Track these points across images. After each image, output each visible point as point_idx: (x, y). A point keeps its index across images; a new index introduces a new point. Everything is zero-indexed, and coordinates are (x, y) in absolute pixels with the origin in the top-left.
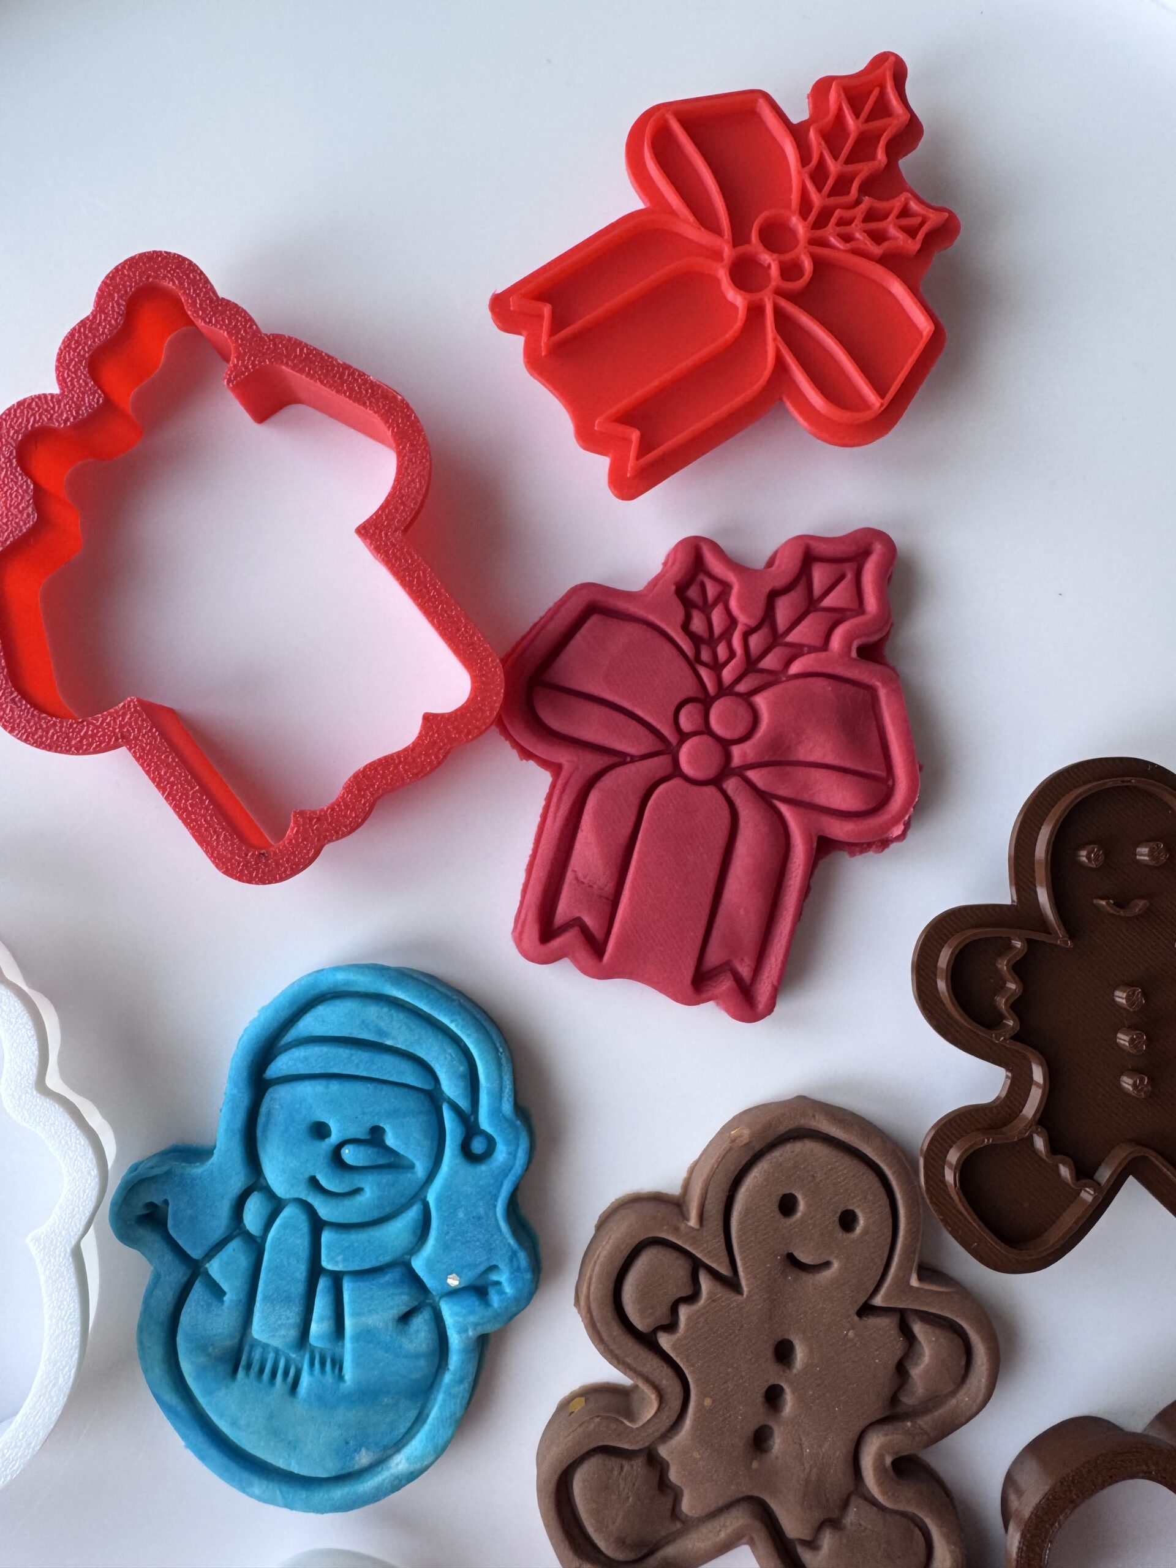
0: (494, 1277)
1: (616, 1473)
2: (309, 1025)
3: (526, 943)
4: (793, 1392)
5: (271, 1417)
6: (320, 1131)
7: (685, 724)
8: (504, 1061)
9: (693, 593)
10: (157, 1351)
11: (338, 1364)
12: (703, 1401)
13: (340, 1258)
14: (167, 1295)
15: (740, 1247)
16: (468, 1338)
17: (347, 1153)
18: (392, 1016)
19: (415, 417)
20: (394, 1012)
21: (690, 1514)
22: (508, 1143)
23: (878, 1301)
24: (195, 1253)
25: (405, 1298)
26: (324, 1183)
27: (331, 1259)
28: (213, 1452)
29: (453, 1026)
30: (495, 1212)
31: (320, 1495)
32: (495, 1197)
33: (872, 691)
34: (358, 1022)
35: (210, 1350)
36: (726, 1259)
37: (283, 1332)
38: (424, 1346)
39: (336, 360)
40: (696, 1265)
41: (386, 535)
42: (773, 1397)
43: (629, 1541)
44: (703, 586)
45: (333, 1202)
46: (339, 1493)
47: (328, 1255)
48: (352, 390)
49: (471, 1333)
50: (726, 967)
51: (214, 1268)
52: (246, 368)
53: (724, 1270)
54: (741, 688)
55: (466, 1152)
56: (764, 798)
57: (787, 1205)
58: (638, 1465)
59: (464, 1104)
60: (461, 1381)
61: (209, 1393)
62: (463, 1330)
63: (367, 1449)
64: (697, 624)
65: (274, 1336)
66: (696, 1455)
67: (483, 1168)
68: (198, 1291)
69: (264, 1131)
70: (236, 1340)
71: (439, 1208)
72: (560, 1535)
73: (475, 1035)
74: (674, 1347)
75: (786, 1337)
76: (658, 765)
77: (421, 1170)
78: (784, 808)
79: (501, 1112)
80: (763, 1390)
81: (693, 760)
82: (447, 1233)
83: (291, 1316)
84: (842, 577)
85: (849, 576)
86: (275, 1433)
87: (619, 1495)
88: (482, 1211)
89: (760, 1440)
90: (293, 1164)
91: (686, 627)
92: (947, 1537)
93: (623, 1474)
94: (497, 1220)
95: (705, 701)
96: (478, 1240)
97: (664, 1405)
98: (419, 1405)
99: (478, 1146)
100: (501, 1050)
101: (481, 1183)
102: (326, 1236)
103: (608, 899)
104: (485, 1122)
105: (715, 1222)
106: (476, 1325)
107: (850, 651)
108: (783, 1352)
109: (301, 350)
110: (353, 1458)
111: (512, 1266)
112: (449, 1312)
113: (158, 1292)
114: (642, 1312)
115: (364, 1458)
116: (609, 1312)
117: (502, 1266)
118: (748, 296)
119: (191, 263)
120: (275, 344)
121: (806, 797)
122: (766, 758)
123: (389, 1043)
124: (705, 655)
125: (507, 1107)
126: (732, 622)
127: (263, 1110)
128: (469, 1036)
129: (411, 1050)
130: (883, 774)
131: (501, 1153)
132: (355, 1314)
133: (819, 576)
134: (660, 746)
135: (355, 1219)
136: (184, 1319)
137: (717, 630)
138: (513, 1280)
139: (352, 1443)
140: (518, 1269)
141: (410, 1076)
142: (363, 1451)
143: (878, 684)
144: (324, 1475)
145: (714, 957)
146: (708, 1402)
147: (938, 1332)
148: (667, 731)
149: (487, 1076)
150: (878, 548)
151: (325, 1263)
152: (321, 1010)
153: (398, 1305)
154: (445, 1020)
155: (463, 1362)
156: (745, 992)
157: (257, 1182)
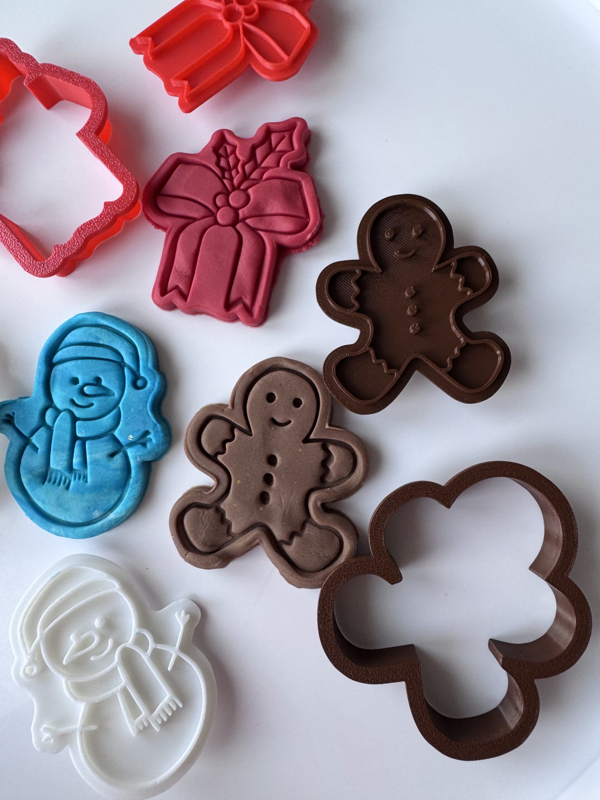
0: (148, 437)
1: (201, 515)
2: (70, 338)
3: (155, 297)
4: (276, 476)
5: (58, 498)
6: (75, 381)
7: (218, 203)
8: (148, 347)
9: (221, 151)
10: (12, 474)
11: (85, 477)
12: (237, 481)
13: (83, 431)
14: (15, 451)
15: (250, 416)
16: (137, 461)
17: (86, 389)
18: (101, 331)
19: (99, 87)
20: (102, 330)
21: (235, 532)
22: (150, 379)
23: (312, 436)
24: (26, 433)
25: (111, 446)
26: (77, 401)
27: (80, 432)
28: (36, 516)
29: (127, 334)
30: (146, 409)
31: (79, 530)
32: (147, 402)
33: (299, 183)
34: (88, 334)
35: (34, 473)
36: (244, 421)
37: (62, 463)
38: (119, 465)
39: (67, 70)
40: (233, 427)
41: (88, 135)
42: (268, 479)
43: (208, 544)
44: (225, 148)
45: (80, 409)
46: (86, 528)
47: (79, 430)
48: (73, 81)
49: (138, 459)
50: (239, 300)
52: (33, 78)
53: (244, 427)
54: (243, 187)
55: (135, 386)
56: (254, 230)
57: (270, 398)
58: (211, 511)
59: (133, 366)
60: (137, 482)
61: (33, 490)
62: (135, 458)
64: (223, 163)
65: (58, 465)
66: (235, 505)
67: (141, 390)
68: (28, 450)
69: (53, 384)
70: (44, 470)
71: (123, 408)
72: (178, 542)
73: (136, 337)
74: (223, 459)
75: (272, 454)
76: (209, 220)
77: (117, 395)
78: (262, 233)
79: (147, 367)
80: (263, 476)
81: (222, 216)
82: (128, 418)
83: (65, 456)
84: (284, 137)
85: (287, 136)
86: (59, 505)
87: (203, 523)
88: (141, 408)
89: (263, 498)
90: (64, 394)
91: (218, 164)
92: (348, 537)
93: (205, 515)
94: (147, 411)
95: (227, 193)
96: (140, 420)
97: (219, 485)
98: (120, 492)
99: (139, 383)
100: (147, 343)
101: (140, 396)
102: (78, 423)
103: (189, 277)
104: (142, 374)
105: (238, 406)
106: (140, 456)
107: (287, 166)
108: (272, 460)
109: (54, 68)
110: (91, 514)
111: (154, 430)
112: (130, 452)
113: (11, 449)
114: (209, 445)
115: (97, 514)
116: (195, 446)
117: (150, 431)
118: (232, 23)
119: (10, 40)
120: (43, 67)
121: (271, 228)
122: (254, 213)
123: (101, 342)
124: (227, 175)
125: (150, 365)
126: (238, 160)
127: (52, 375)
128: (133, 337)
129: (110, 345)
130: (303, 215)
131: (149, 385)
132: (91, 454)
133: (274, 138)
134: (209, 214)
135: (90, 416)
136: (23, 460)
137: (231, 164)
138: (155, 436)
139: (92, 508)
140: (157, 431)
141: (110, 355)
142: (96, 511)
143: (300, 179)
144: (80, 521)
145: (234, 296)
146: (239, 482)
147: (339, 448)
148: (210, 206)
149: (141, 352)
150: (299, 124)
151: (79, 434)
152: (73, 332)
153: (108, 449)
154: (123, 331)
155: (136, 473)
156: (248, 310)
157: (50, 403)
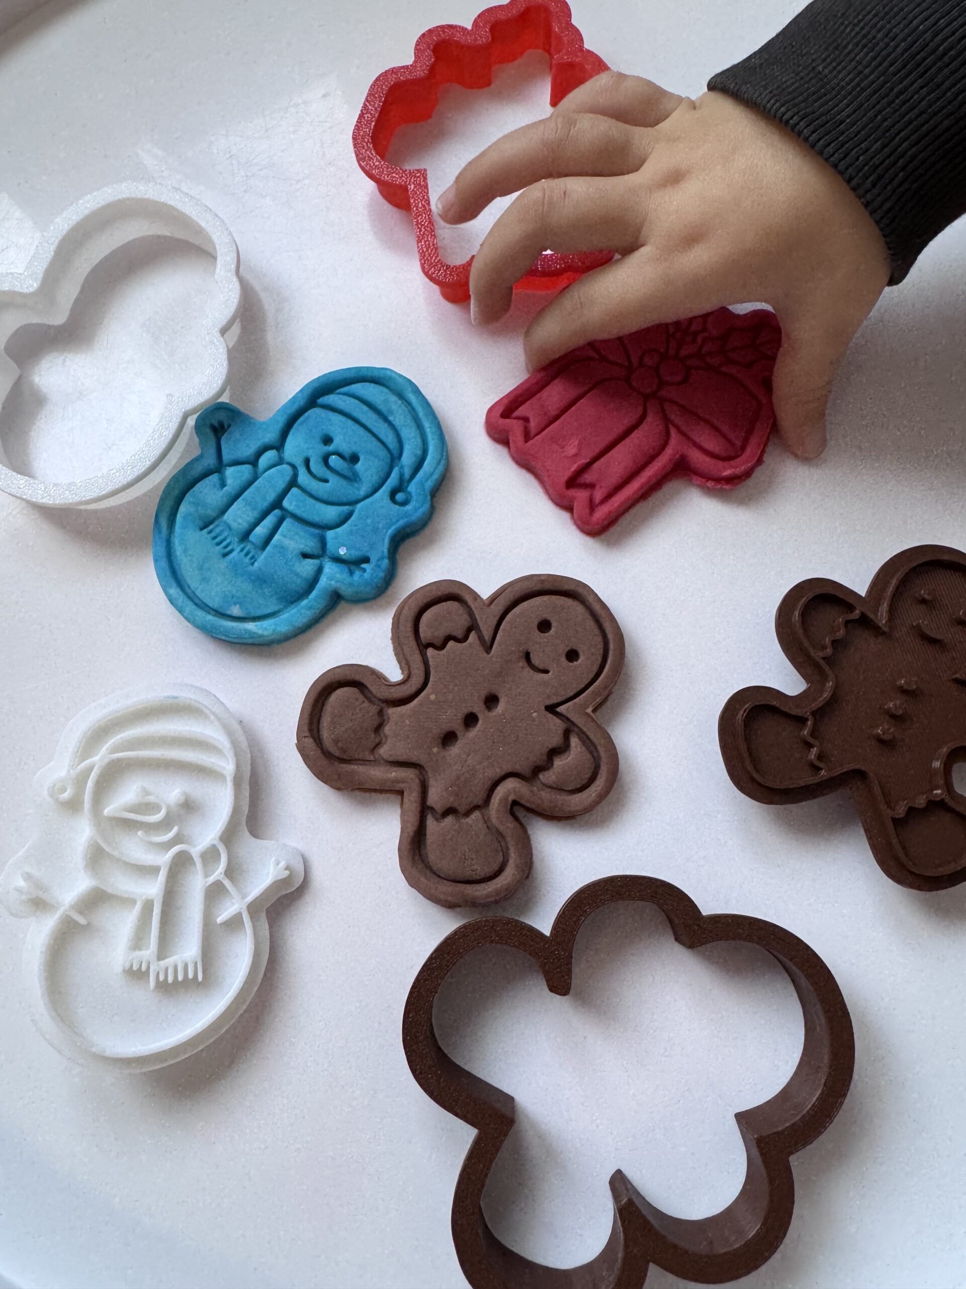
1: (358, 703)
4: (483, 723)
5: (205, 559)
6: (327, 440)
7: (646, 360)
8: (442, 463)
10: (174, 492)
12: (431, 695)
13: (294, 503)
14: (198, 468)
15: (503, 629)
16: (328, 586)
17: (333, 459)
18: (400, 406)
20: (403, 406)
21: (382, 756)
22: (417, 501)
23: (561, 709)
25: (312, 544)
26: (312, 464)
27: (290, 502)
31: (200, 614)
32: (393, 524)
34: (382, 399)
35: (200, 508)
36: (492, 632)
37: (241, 521)
38: (305, 573)
40: (473, 627)
42: (470, 720)
43: (341, 744)
45: (309, 476)
46: (209, 618)
47: (289, 499)
49: (332, 584)
50: (590, 486)
51: (230, 472)
53: (487, 637)
54: (688, 362)
55: (393, 496)
56: (666, 420)
57: (544, 626)
58: (374, 709)
60: (310, 608)
61: (183, 528)
63: (240, 607)
65: (235, 521)
66: (408, 722)
67: (396, 506)
69: (299, 425)
70: (214, 515)
71: (359, 511)
72: (306, 716)
75: (498, 694)
77: (363, 491)
78: (673, 430)
79: (424, 485)
80: (467, 711)
83: (251, 516)
86: (201, 568)
87: (353, 714)
88: (381, 526)
89: (449, 738)
90: (303, 446)
92: (516, 866)
93: (362, 706)
94: (385, 535)
95: (664, 357)
96: (369, 539)
97: (407, 683)
98: (281, 606)
99: (400, 497)
101: (390, 512)
102: (294, 490)
103: (551, 417)
104: (412, 488)
105: (498, 608)
106: (337, 582)
108: (491, 701)
110: (230, 606)
111: (377, 563)
112: (329, 568)
113: (196, 465)
114: (429, 627)
115: (236, 611)
116: (411, 617)
117: (372, 560)
121: (689, 432)
123: (391, 418)
124: (678, 336)
125: (428, 486)
126: (704, 329)
127: (306, 414)
129: (399, 428)
130: (738, 443)
131: (408, 508)
134: (626, 364)
135: (314, 492)
136: (198, 486)
137: (693, 328)
138: (373, 570)
139: (235, 599)
140: (380, 567)
141: (390, 439)
142: (238, 606)
144: (210, 605)
145: (588, 478)
147: (584, 748)
148: (634, 357)
149: (430, 464)
151: (286, 503)
152: (367, 385)
153: (306, 545)
154: (427, 425)
156: (592, 506)
157: (279, 446)
